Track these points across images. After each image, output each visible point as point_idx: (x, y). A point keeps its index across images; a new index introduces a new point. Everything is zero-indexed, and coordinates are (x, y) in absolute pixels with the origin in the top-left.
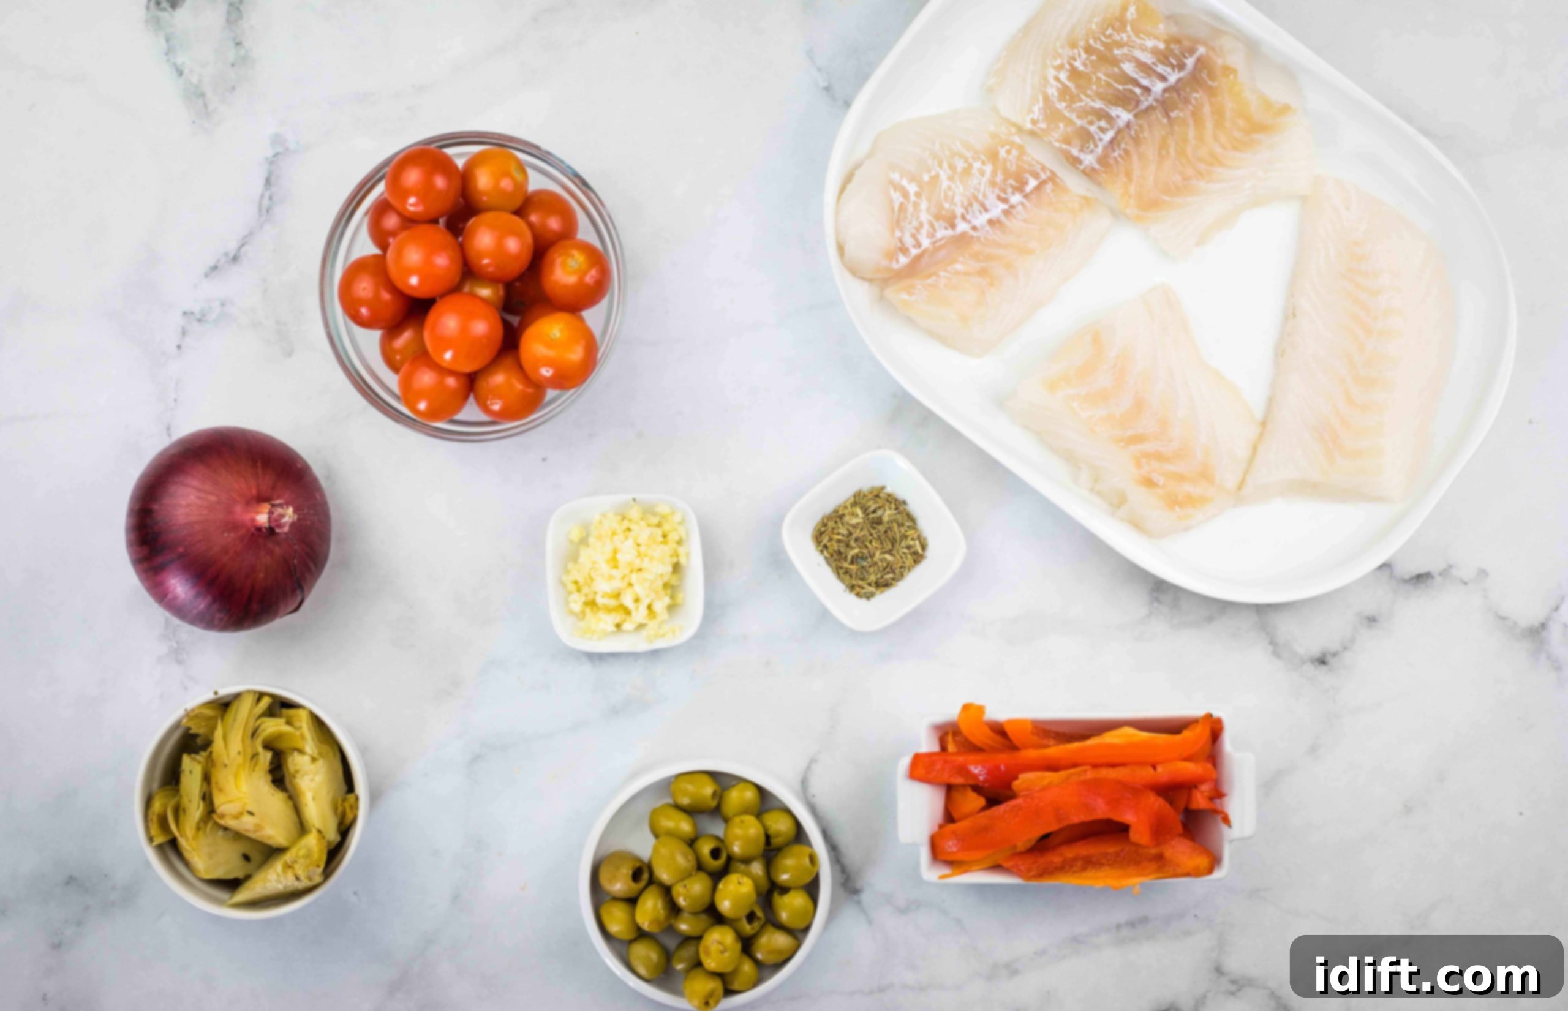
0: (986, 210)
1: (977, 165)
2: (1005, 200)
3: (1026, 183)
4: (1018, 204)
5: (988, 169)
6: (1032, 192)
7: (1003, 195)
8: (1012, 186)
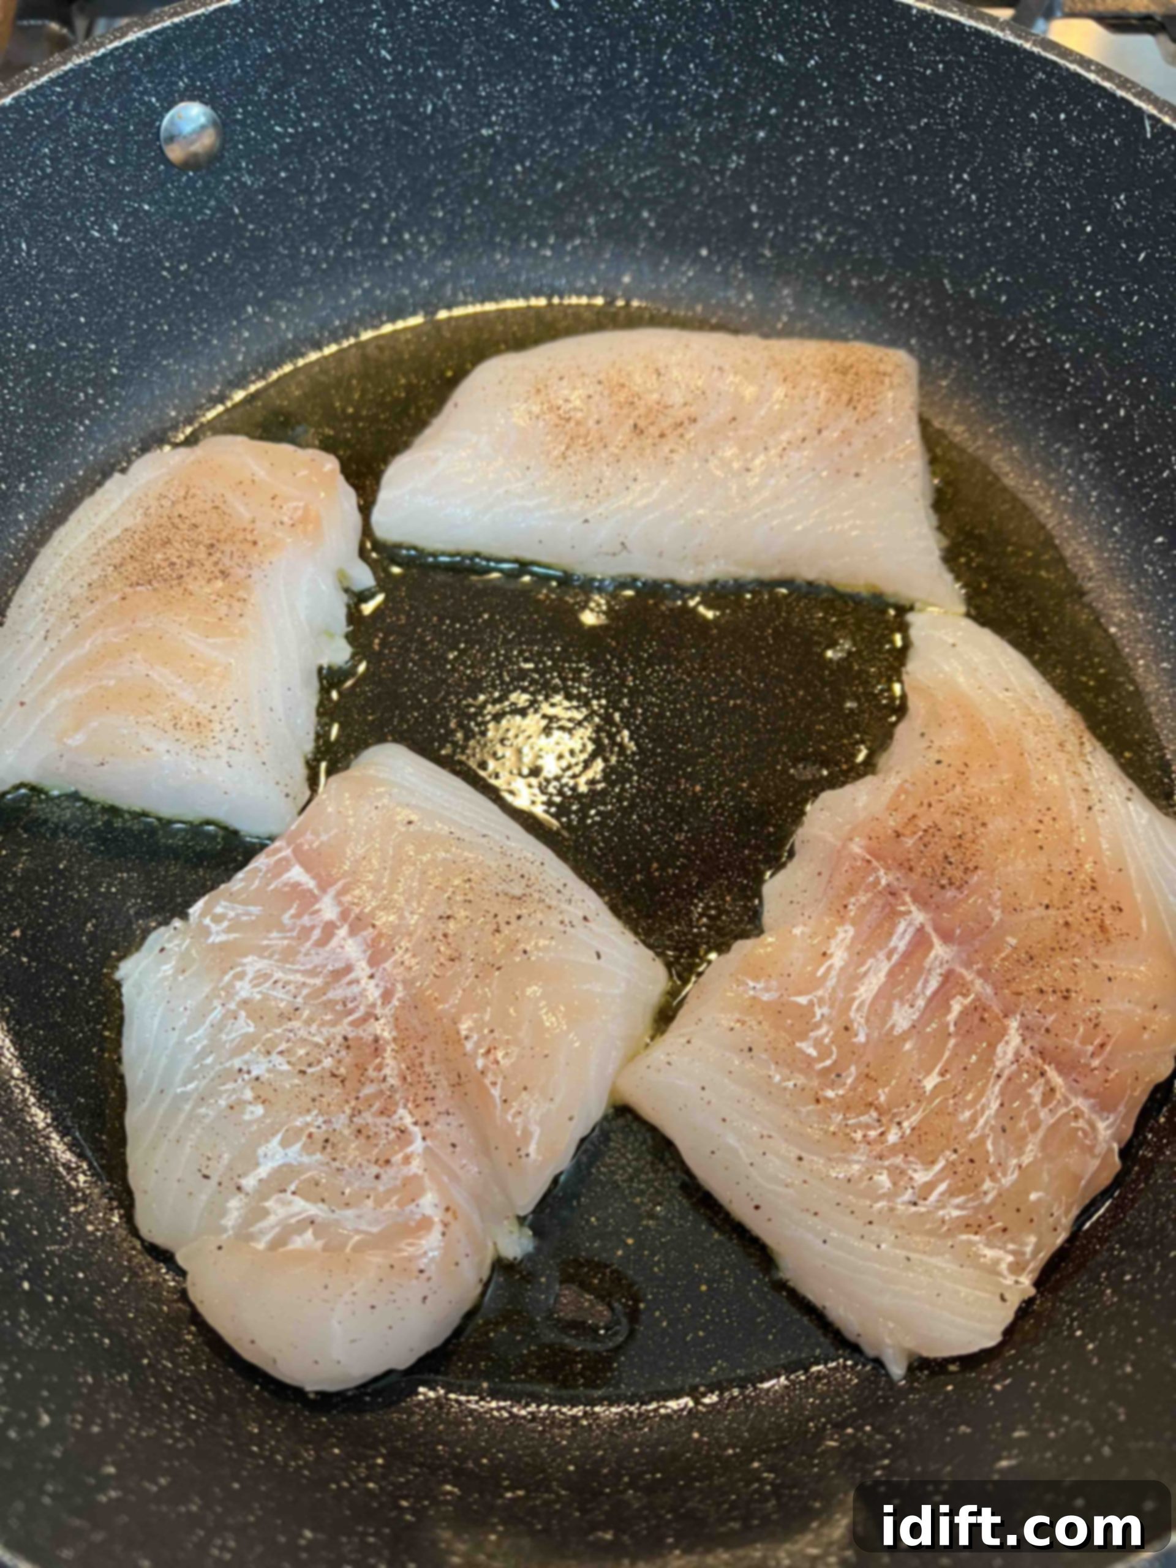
0: (348, 969)
1: (244, 989)
2: (329, 929)
3: (296, 885)
4: (340, 903)
5: (253, 964)
6: (316, 877)
7: (316, 934)
8: (298, 916)
